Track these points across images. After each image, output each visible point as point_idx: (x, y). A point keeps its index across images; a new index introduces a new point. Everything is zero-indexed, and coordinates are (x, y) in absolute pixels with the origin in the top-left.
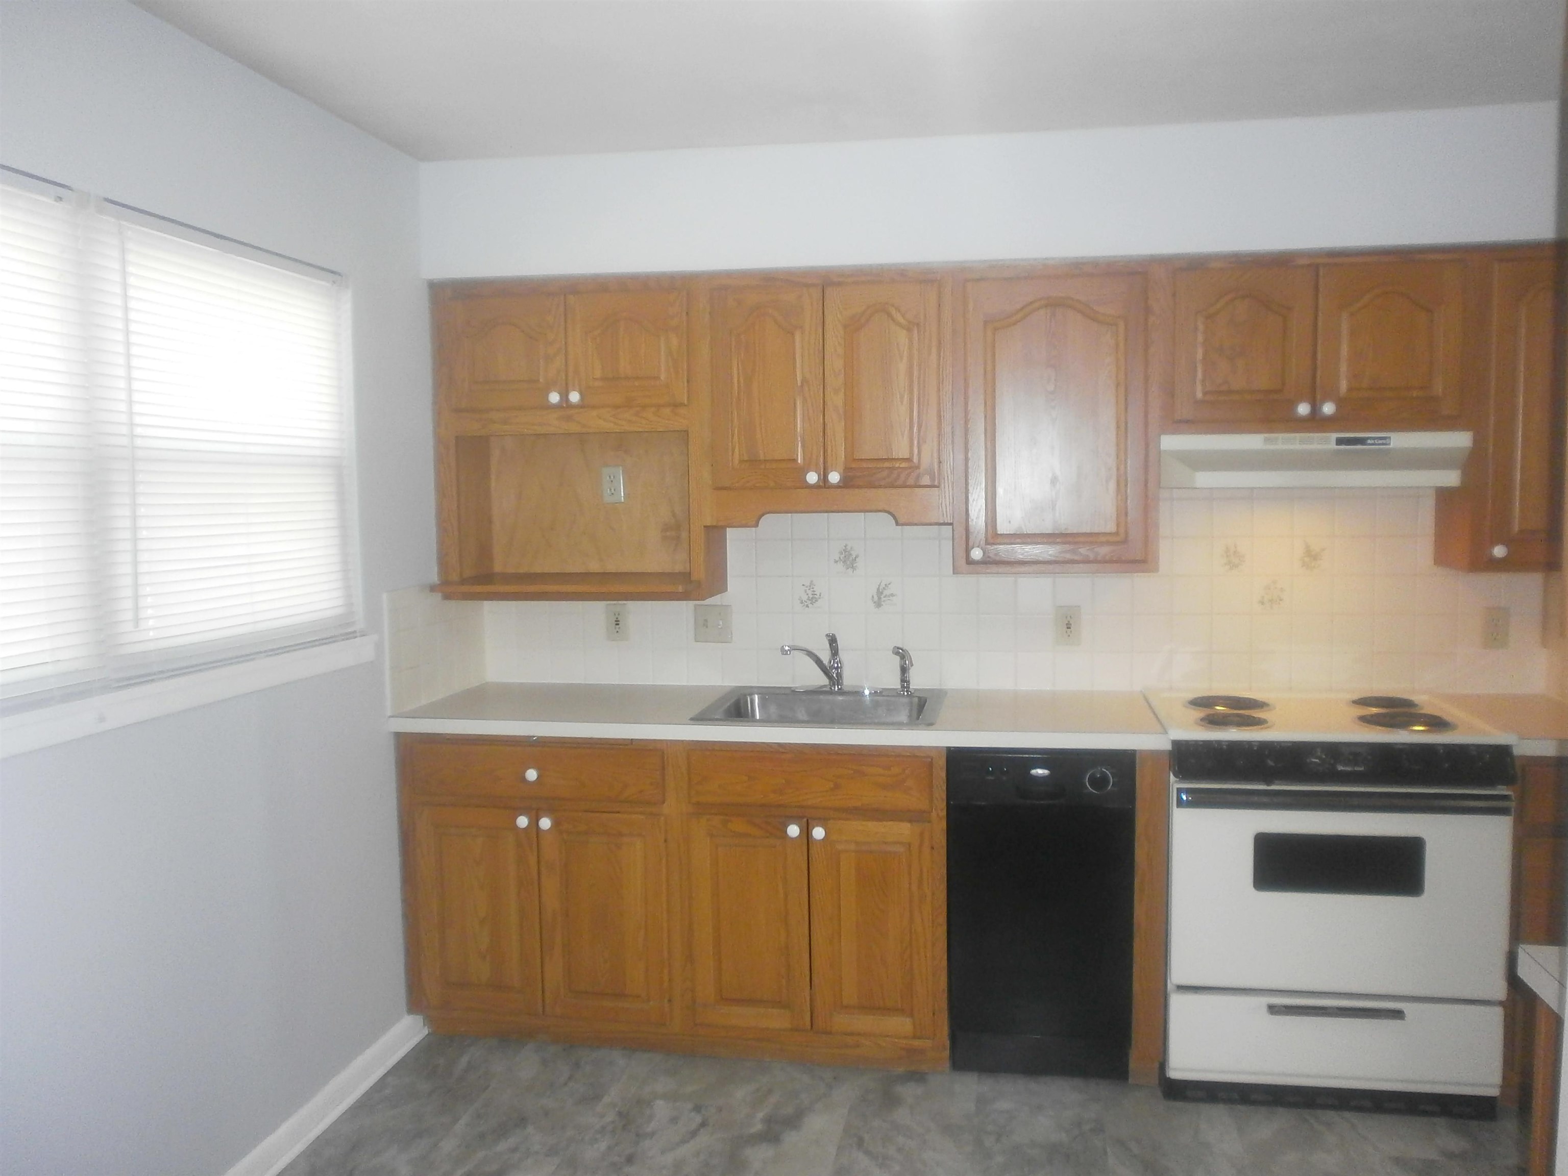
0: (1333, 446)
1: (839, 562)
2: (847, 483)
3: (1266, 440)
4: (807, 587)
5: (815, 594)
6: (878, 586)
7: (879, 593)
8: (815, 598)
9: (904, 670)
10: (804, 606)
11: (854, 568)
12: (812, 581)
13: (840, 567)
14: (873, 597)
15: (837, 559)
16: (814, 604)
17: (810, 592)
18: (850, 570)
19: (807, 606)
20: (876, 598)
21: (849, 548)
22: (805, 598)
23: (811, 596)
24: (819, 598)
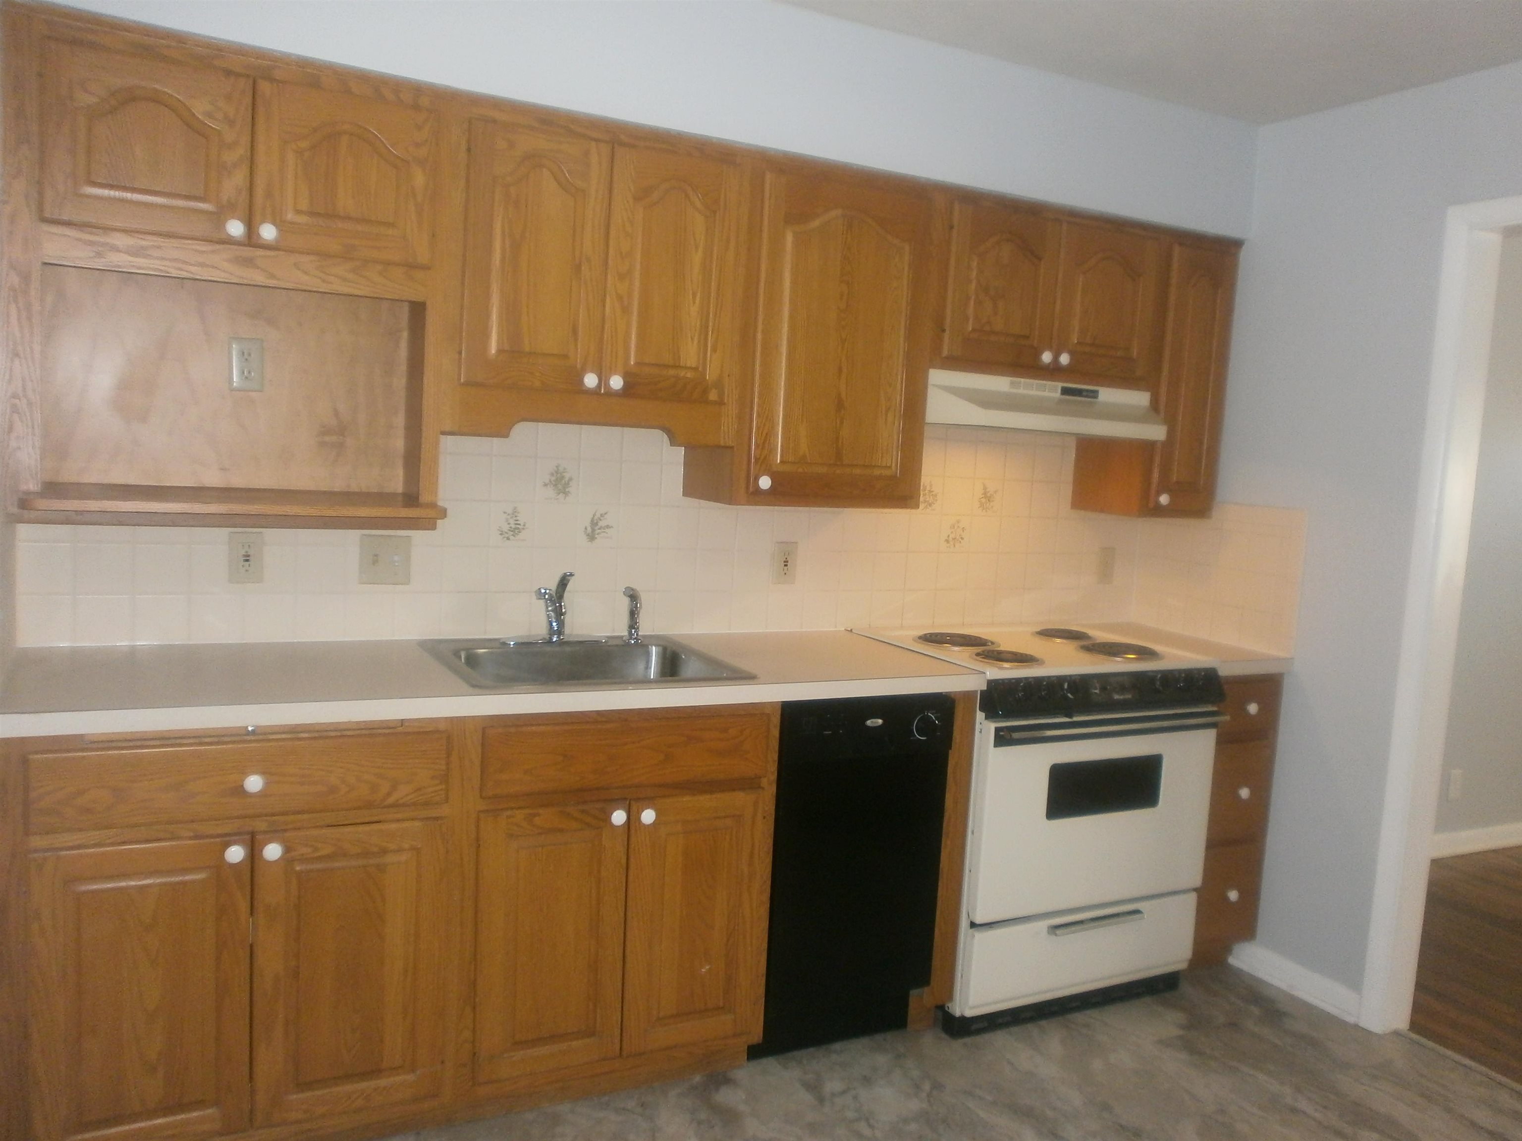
0: (1057, 394)
1: (549, 486)
2: (629, 390)
3: (1012, 383)
4: (509, 515)
5: (519, 524)
6: (592, 516)
7: (594, 523)
8: (518, 528)
9: (633, 614)
10: (504, 537)
11: (566, 494)
12: (515, 508)
13: (550, 492)
14: (586, 528)
15: (547, 481)
16: (516, 536)
17: (512, 522)
18: (561, 496)
19: (508, 539)
20: (589, 529)
21: (561, 469)
22: (506, 528)
23: (513, 526)
24: (523, 529)
